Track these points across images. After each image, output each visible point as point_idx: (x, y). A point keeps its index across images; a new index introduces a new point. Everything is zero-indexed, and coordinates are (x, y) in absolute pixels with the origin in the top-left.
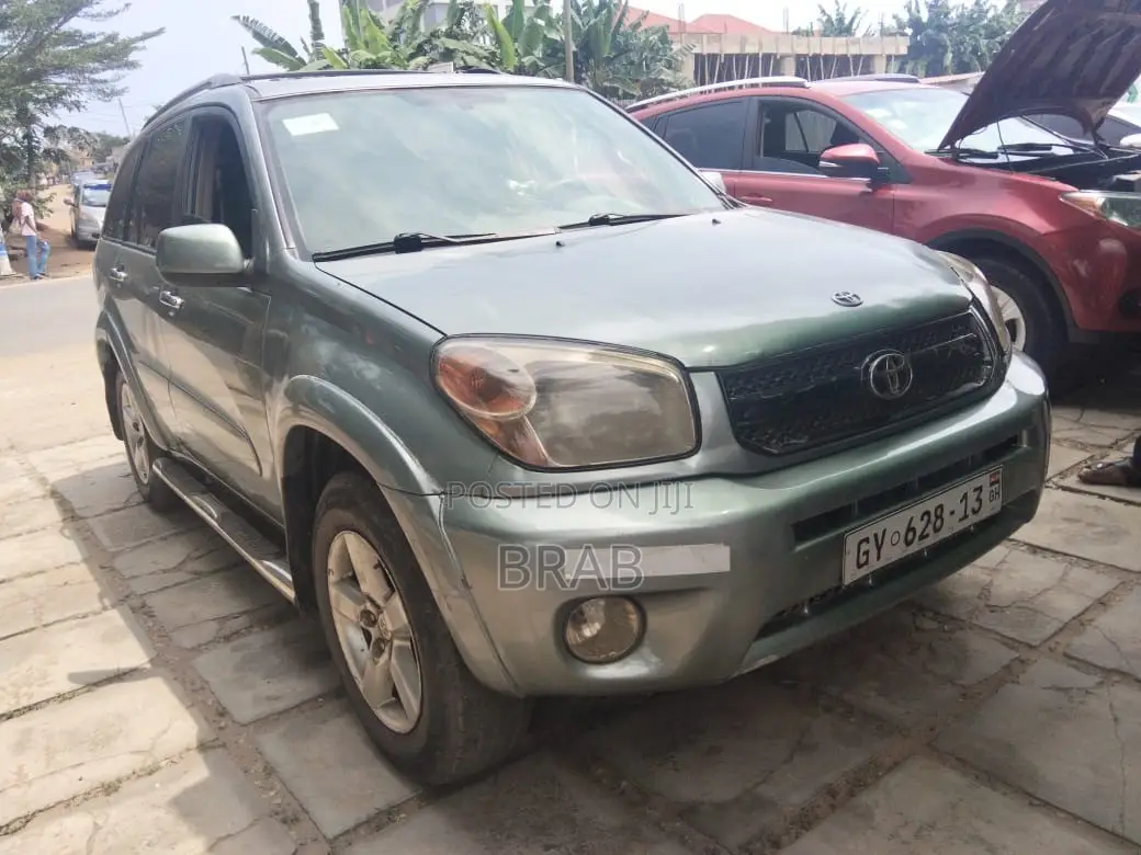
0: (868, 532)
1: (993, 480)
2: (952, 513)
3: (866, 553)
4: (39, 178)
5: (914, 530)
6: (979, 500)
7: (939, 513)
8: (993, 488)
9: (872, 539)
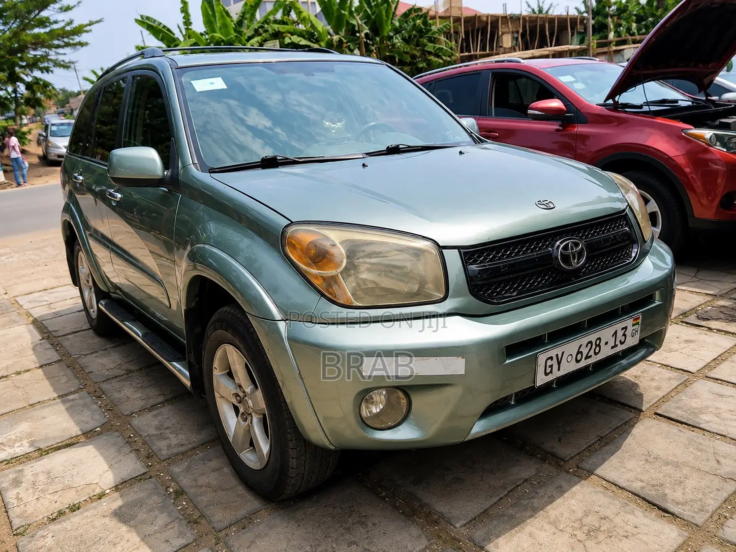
0: (553, 353)
1: (635, 322)
2: (606, 343)
3: (551, 366)
4: (21, 119)
5: (581, 353)
6: (624, 335)
7: (598, 343)
8: (634, 328)
9: (555, 358)
